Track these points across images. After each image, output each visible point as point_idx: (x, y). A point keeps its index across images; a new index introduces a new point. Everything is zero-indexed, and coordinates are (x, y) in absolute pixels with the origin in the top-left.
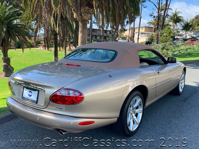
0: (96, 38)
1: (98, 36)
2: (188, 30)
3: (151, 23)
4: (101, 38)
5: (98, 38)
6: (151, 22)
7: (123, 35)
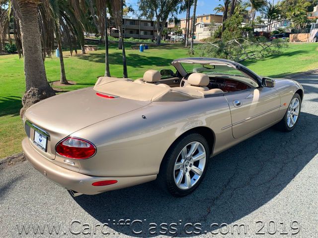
0: (138, 33)
1: (141, 30)
2: (274, 19)
3: (219, 9)
4: (145, 33)
5: (142, 33)
6: (220, 7)
7: (180, 28)
